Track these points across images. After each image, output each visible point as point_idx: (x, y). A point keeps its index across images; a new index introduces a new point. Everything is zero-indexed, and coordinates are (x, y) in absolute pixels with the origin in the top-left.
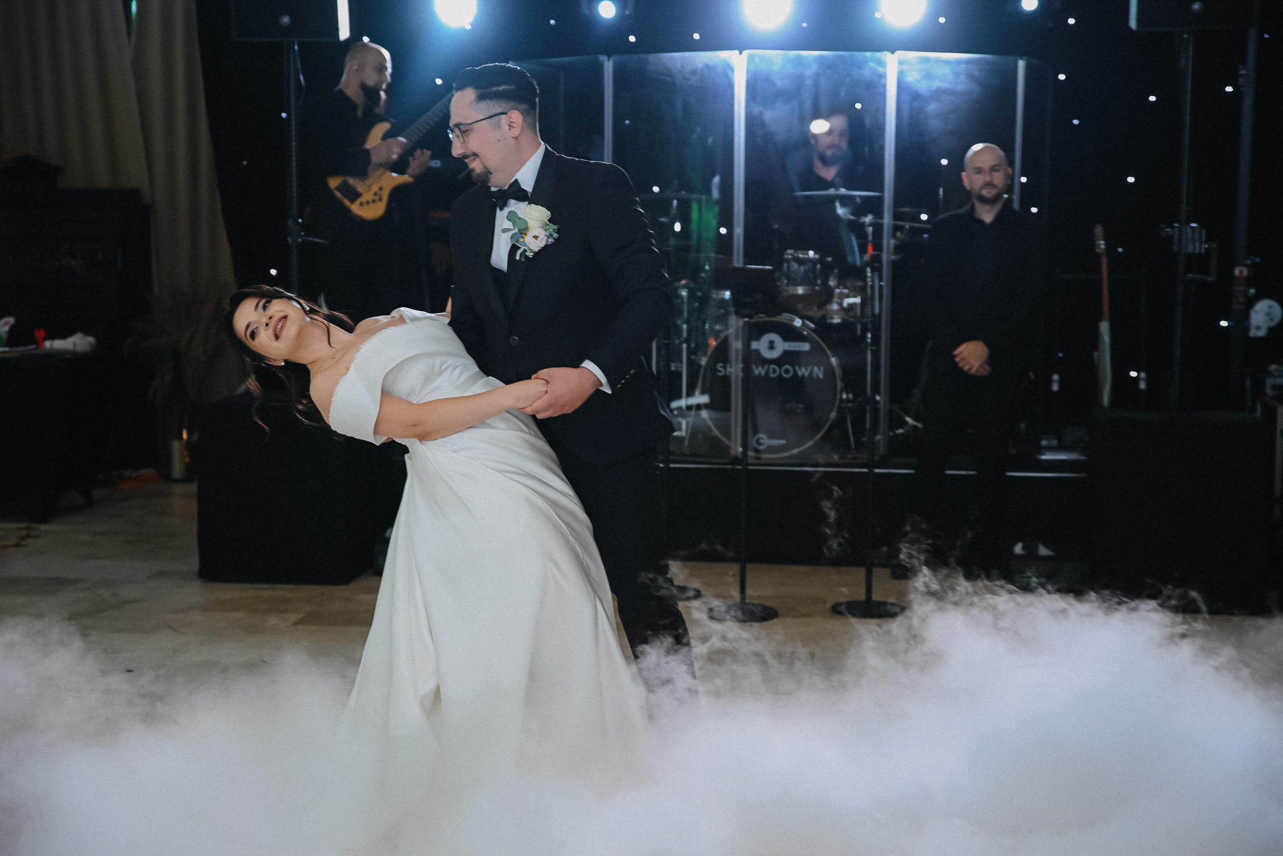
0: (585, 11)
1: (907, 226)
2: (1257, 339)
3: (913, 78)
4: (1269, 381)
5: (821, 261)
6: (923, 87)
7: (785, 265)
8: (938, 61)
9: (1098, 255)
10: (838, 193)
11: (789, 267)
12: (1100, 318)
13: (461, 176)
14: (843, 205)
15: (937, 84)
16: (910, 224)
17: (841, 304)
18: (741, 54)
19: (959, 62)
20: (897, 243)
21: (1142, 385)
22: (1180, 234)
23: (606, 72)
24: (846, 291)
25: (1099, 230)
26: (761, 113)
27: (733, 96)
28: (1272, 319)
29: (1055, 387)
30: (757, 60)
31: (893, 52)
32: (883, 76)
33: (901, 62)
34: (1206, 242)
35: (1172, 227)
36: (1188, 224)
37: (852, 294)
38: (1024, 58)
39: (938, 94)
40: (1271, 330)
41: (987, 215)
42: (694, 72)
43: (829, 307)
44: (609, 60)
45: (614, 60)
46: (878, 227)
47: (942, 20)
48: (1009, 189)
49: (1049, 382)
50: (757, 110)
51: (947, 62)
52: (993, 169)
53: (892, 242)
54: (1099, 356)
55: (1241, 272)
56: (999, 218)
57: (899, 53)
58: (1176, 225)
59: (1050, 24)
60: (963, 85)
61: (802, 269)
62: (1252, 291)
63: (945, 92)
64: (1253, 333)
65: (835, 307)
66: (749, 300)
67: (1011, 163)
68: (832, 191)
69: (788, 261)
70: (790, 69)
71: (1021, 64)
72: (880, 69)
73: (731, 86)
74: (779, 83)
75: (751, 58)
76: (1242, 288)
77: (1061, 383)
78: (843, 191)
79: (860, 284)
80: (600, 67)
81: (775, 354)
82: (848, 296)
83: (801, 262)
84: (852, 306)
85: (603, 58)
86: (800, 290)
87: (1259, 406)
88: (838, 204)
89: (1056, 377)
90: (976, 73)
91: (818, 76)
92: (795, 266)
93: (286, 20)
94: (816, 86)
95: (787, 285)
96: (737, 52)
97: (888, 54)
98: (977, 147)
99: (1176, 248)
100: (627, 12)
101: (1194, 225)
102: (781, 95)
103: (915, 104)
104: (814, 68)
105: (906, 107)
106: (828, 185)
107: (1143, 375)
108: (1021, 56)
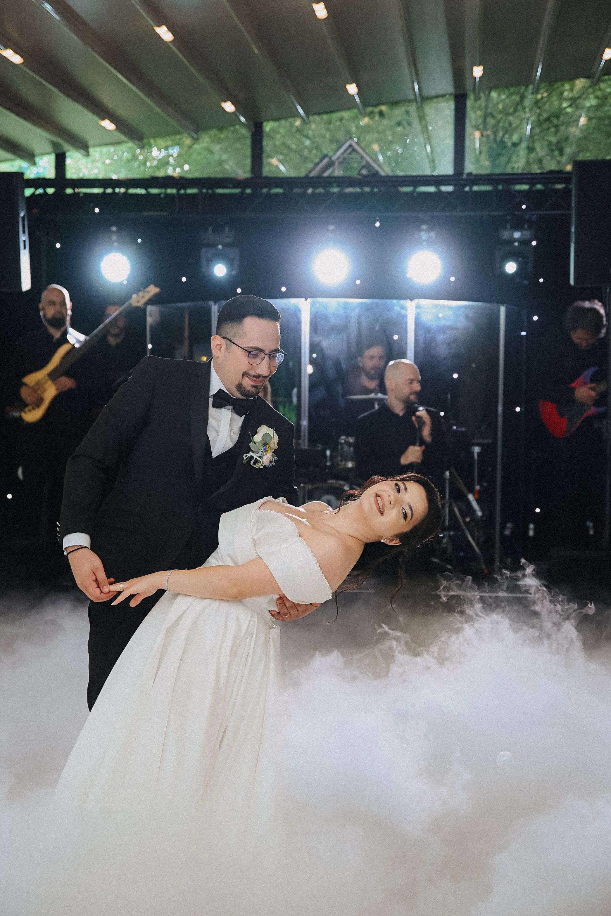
0: (204, 271)
3: (427, 318)
6: (434, 324)
7: (340, 447)
8: (444, 306)
10: (376, 397)
11: (342, 448)
15: (443, 323)
18: (306, 301)
19: (458, 307)
23: (213, 313)
26: (320, 342)
27: (300, 330)
29: (531, 533)
30: (318, 305)
31: (411, 300)
32: (405, 316)
33: (418, 307)
38: (505, 305)
39: (444, 329)
44: (215, 304)
47: (453, 279)
49: (527, 530)
50: (317, 339)
51: (450, 307)
57: (416, 301)
59: (526, 282)
60: (462, 323)
61: (351, 450)
63: (450, 328)
66: (304, 471)
68: (372, 396)
69: (341, 444)
70: (341, 311)
71: (503, 309)
72: (403, 312)
73: (299, 323)
75: (313, 305)
77: (535, 530)
78: (380, 395)
80: (210, 309)
83: (351, 445)
85: (212, 303)
86: (350, 465)
89: (531, 526)
90: (471, 315)
91: (359, 317)
92: (346, 448)
94: (359, 323)
95: (341, 461)
96: (304, 299)
97: (409, 301)
100: (234, 272)
102: (335, 329)
103: (428, 336)
104: (357, 311)
105: (421, 338)
106: (370, 391)
108: (503, 303)
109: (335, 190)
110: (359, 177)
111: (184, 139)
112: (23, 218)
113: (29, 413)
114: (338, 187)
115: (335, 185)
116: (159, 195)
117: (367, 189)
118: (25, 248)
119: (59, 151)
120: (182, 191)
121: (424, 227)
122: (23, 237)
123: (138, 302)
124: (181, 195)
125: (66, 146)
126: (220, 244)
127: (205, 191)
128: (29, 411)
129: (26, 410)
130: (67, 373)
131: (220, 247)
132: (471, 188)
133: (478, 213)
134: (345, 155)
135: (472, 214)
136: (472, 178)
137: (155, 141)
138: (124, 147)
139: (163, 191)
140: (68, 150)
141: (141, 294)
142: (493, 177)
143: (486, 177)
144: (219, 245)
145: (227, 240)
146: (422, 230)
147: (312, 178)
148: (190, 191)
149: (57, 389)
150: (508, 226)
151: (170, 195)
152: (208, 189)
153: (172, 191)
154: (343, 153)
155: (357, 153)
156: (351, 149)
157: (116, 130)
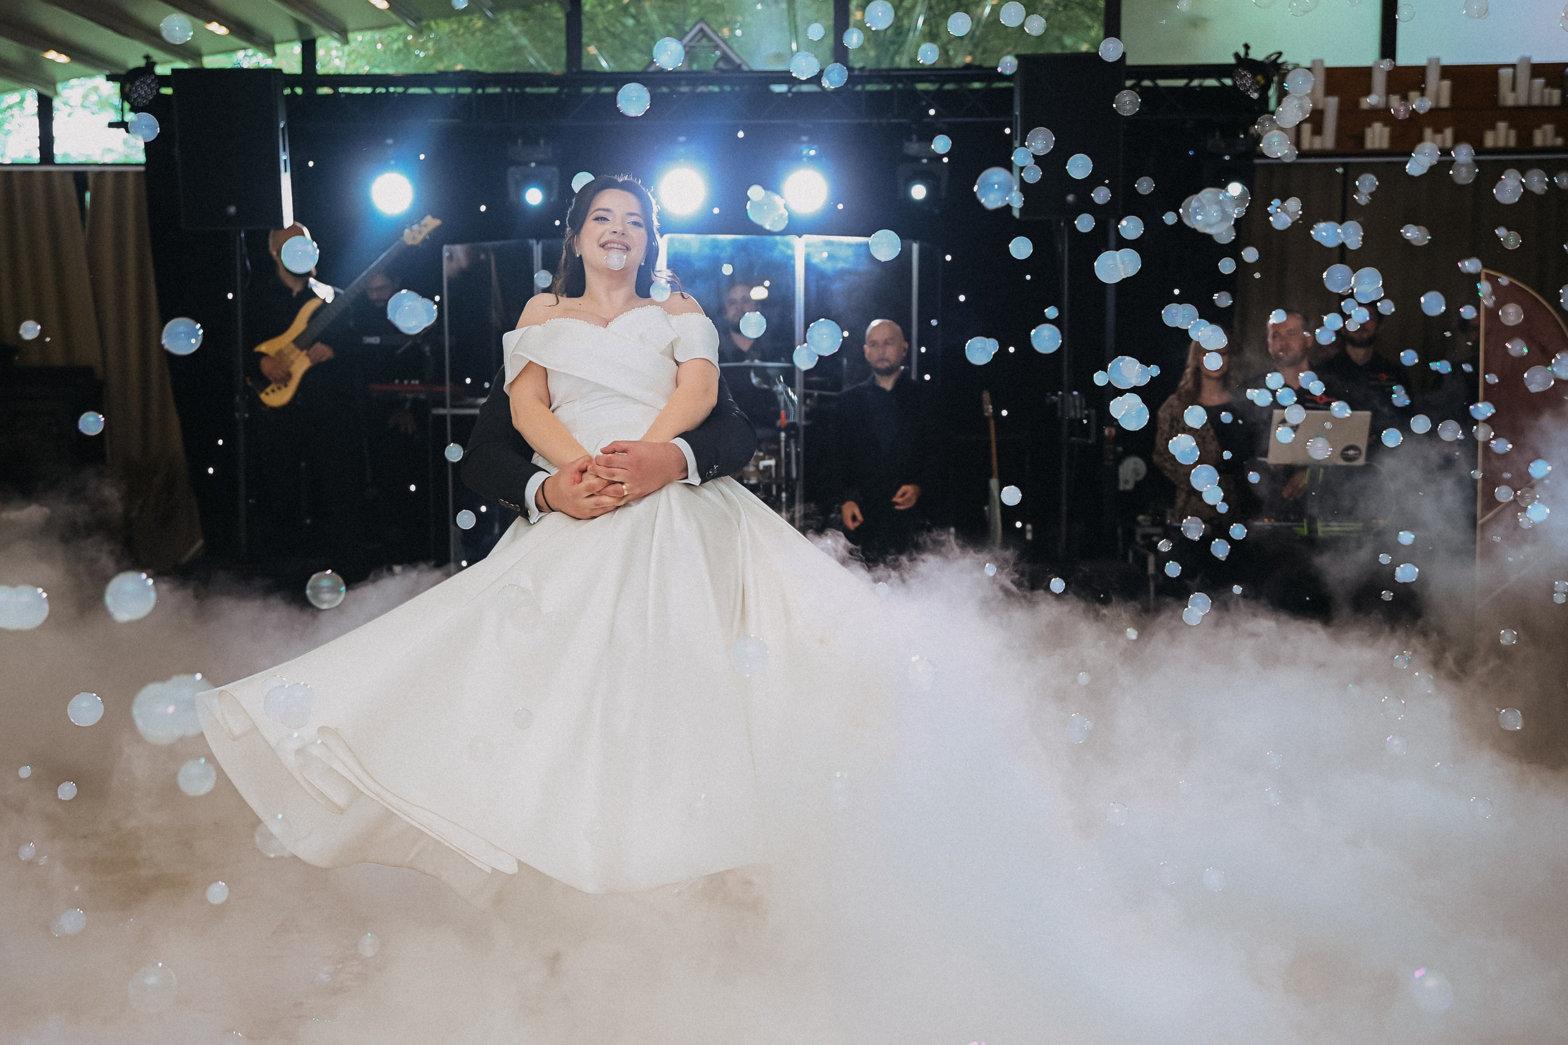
0: (513, 197)
1: (816, 394)
2: (1125, 493)
3: (821, 258)
4: (1139, 531)
6: (828, 267)
8: (840, 244)
9: (986, 419)
10: (752, 364)
12: (991, 476)
13: (399, 352)
14: (756, 375)
15: (840, 265)
16: (819, 392)
17: (757, 467)
20: (808, 409)
21: (1029, 536)
22: (1062, 400)
23: (535, 254)
24: (761, 454)
25: (986, 396)
28: (1138, 475)
30: (677, 244)
31: (800, 237)
32: (791, 258)
33: (807, 246)
34: (1086, 409)
35: (1056, 395)
36: (1070, 392)
37: (767, 457)
38: (917, 241)
39: (843, 273)
40: (1138, 484)
41: (887, 384)
43: (745, 469)
44: (538, 243)
45: (543, 243)
47: (840, 206)
48: (907, 361)
51: (849, 245)
52: (886, 343)
53: (803, 408)
54: (990, 510)
55: (1110, 432)
56: (897, 385)
57: (805, 237)
58: (1060, 393)
59: (938, 211)
62: (1120, 449)
63: (849, 272)
64: (1122, 487)
65: (752, 469)
67: (908, 337)
68: (747, 362)
70: (707, 251)
71: (915, 248)
72: (789, 252)
74: (698, 265)
75: (671, 243)
76: (1111, 447)
78: (757, 362)
79: (773, 447)
80: (529, 251)
82: (763, 459)
84: (767, 468)
85: (533, 242)
87: (1131, 554)
88: (752, 375)
91: (732, 258)
93: (232, 210)
97: (797, 238)
98: (875, 323)
99: (1059, 413)
100: (552, 199)
101: (1075, 393)
103: (822, 283)
104: (729, 251)
105: (814, 286)
106: (743, 357)
107: (1029, 527)
108: (915, 240)
109: (685, 89)
110: (716, 72)
111: (475, 21)
112: (283, 129)
113: (271, 394)
114: (688, 85)
115: (683, 82)
116: (447, 95)
117: (727, 88)
118: (286, 171)
119: (306, 38)
120: (480, 91)
121: (805, 138)
122: (284, 157)
123: (414, 238)
124: (478, 96)
125: (317, 30)
126: (534, 162)
127: (510, 90)
128: (273, 391)
129: (268, 390)
130: (324, 338)
131: (533, 165)
132: (864, 87)
133: (875, 121)
134: (692, 44)
135: (867, 121)
136: (866, 74)
137: (437, 24)
138: (393, 32)
139: (454, 90)
140: (321, 36)
141: (415, 227)
142: (893, 73)
143: (884, 73)
144: (531, 162)
145: (541, 156)
146: (802, 142)
147: (652, 73)
148: (491, 90)
149: (312, 361)
150: (914, 137)
151: (463, 95)
152: (513, 88)
153: (467, 90)
154: (691, 40)
155: (710, 40)
156: (700, 35)
157: (388, 9)
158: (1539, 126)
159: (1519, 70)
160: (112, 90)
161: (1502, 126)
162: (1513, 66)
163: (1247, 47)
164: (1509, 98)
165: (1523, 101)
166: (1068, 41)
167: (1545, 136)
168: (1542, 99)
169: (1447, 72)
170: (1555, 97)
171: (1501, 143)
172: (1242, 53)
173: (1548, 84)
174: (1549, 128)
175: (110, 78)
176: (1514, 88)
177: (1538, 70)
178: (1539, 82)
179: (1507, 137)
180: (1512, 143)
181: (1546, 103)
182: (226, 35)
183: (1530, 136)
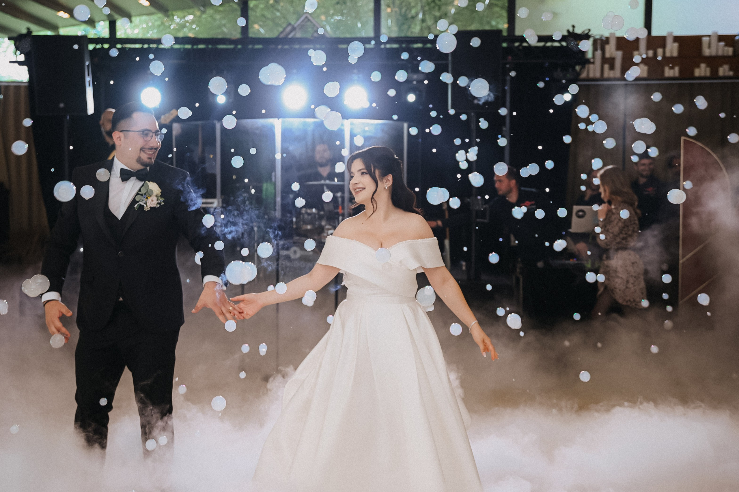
5: (318, 213)
7: (301, 216)
8: (368, 124)
10: (325, 182)
11: (303, 217)
15: (368, 134)
18: (278, 120)
19: (377, 125)
22: (473, 202)
23: (217, 129)
26: (288, 146)
27: (275, 139)
30: (286, 123)
32: (343, 131)
33: (352, 124)
34: (484, 205)
35: (470, 199)
36: (477, 197)
38: (407, 122)
39: (369, 138)
42: (257, 129)
43: (322, 234)
44: (218, 123)
46: (343, 198)
47: (374, 105)
50: (286, 145)
51: (372, 124)
57: (350, 120)
58: (472, 197)
59: (421, 107)
60: (380, 134)
61: (310, 217)
63: (372, 137)
68: (322, 182)
69: (303, 214)
70: (301, 126)
71: (406, 125)
72: (342, 128)
73: (274, 135)
74: (296, 134)
75: (283, 123)
78: (327, 182)
80: (214, 126)
81: (298, 255)
83: (309, 214)
85: (215, 122)
86: (309, 227)
88: (325, 188)
90: (385, 129)
91: (313, 130)
93: (62, 105)
94: (313, 135)
95: (303, 224)
96: (276, 119)
97: (348, 120)
100: (230, 101)
101: (479, 197)
102: (297, 139)
104: (312, 127)
110: (312, 38)
111: (195, 10)
112: (88, 66)
116: (179, 49)
117: (318, 46)
118: (89, 86)
119: (111, 19)
120: (195, 47)
121: (355, 71)
122: (88, 79)
124: (194, 49)
125: (116, 16)
127: (210, 46)
132: (385, 46)
133: (390, 62)
134: (303, 24)
135: (386, 63)
137: (176, 13)
138: (155, 17)
139: (182, 46)
140: (118, 19)
141: (167, 115)
142: (399, 39)
143: (395, 39)
146: (354, 73)
147: (281, 38)
148: (200, 47)
150: (410, 71)
151: (187, 49)
152: (212, 46)
153: (188, 46)
154: (302, 22)
155: (311, 22)
156: (306, 20)
157: (149, 6)
158: (721, 66)
159: (712, 38)
160: (10, 45)
161: (703, 66)
162: (709, 36)
163: (573, 27)
164: (707, 52)
165: (714, 53)
166: (494, 23)
167: (724, 70)
168: (723, 52)
169: (677, 39)
170: (730, 51)
171: (703, 74)
172: (571, 30)
173: (726, 45)
174: (726, 67)
175: (10, 39)
176: (709, 47)
177: (721, 38)
178: (722, 44)
179: (705, 71)
180: (708, 74)
181: (725, 54)
182: (68, 18)
183: (717, 72)
